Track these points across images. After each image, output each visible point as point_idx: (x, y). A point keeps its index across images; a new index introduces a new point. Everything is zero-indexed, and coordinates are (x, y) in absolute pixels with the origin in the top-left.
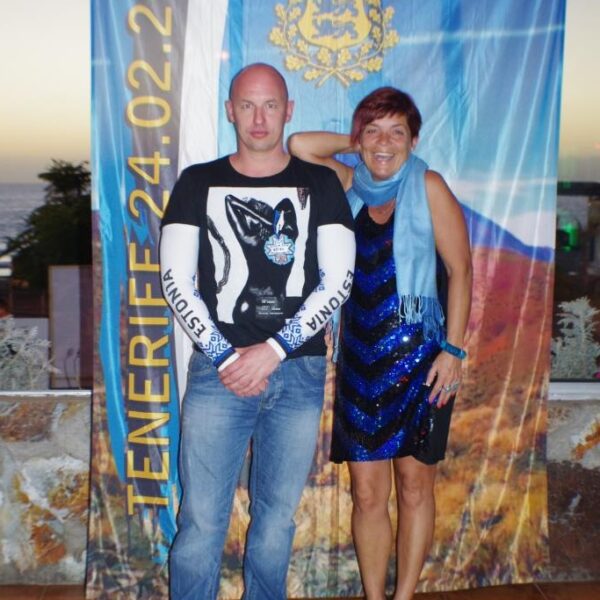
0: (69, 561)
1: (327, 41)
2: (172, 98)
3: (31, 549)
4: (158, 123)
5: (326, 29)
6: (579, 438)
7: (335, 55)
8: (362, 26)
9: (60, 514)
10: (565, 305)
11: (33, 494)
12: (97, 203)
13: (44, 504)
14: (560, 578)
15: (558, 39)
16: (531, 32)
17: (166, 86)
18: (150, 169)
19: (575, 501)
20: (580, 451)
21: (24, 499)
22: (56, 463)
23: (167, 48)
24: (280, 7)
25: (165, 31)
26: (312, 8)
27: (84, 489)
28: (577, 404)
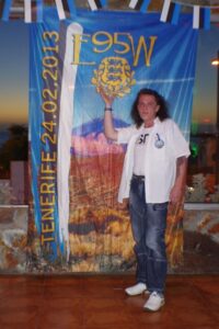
0: (19, 266)
1: (112, 82)
2: (57, 102)
3: (5, 262)
4: (53, 110)
5: (111, 78)
6: (200, 223)
7: (114, 87)
8: (124, 78)
9: (16, 249)
10: (195, 176)
11: (7, 242)
12: (30, 139)
13: (10, 246)
14: (193, 273)
15: (192, 83)
16: (183, 80)
17: (55, 98)
18: (49, 126)
19: (198, 246)
20: (200, 228)
21: (3, 243)
22: (14, 231)
23: (56, 84)
24: (95, 71)
25: (55, 79)
26: (106, 71)
27: (25, 240)
28: (200, 211)
